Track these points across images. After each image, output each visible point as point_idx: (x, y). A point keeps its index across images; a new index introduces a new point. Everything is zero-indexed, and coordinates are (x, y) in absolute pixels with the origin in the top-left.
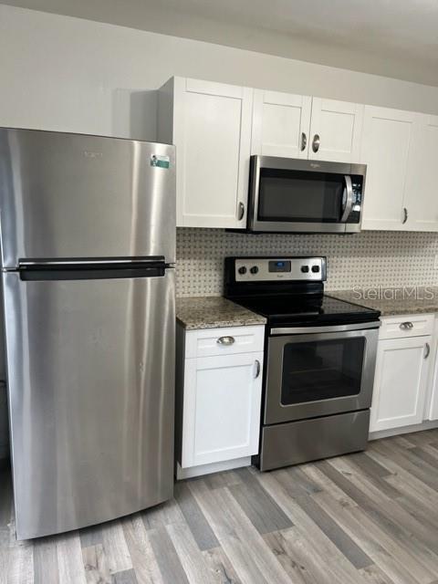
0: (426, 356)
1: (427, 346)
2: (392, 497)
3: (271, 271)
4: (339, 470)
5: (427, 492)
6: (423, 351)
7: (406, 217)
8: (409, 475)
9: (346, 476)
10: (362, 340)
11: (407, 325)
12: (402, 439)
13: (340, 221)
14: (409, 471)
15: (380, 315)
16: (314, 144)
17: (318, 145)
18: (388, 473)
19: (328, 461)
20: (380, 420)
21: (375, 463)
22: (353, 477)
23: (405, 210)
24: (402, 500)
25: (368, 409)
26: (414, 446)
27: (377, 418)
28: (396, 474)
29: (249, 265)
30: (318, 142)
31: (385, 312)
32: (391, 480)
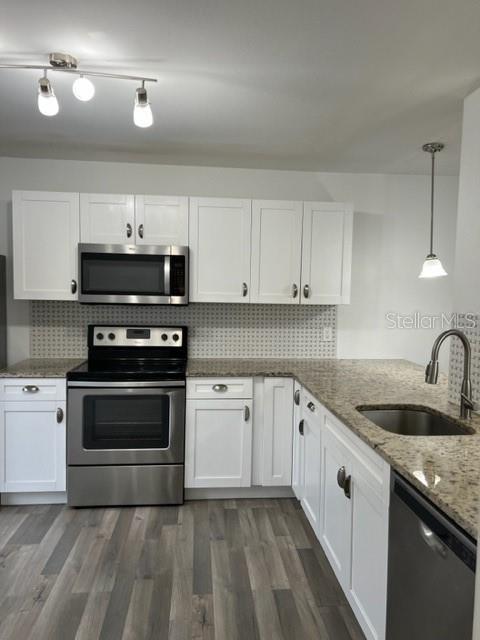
0: (247, 419)
1: (247, 409)
3: (128, 337)
6: (242, 414)
7: (245, 291)
13: (163, 293)
16: (139, 233)
17: (143, 233)
23: (244, 284)
25: (180, 464)
27: (195, 475)
29: (106, 332)
30: (141, 229)
31: (190, 373)
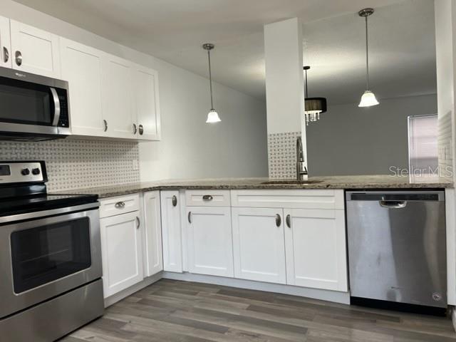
0: (138, 227)
1: (138, 219)
2: (128, 339)
4: (82, 338)
5: (154, 324)
6: (135, 223)
7: (106, 127)
8: (140, 318)
9: (89, 340)
10: (86, 220)
11: (120, 204)
12: (132, 298)
13: (51, 124)
14: (140, 316)
15: (98, 198)
16: (17, 60)
17: (21, 60)
18: (123, 324)
19: (71, 336)
20: (111, 286)
21: (113, 321)
22: (95, 338)
23: (105, 121)
24: (138, 337)
25: (100, 278)
26: (140, 299)
27: (109, 285)
28: (130, 322)
30: (20, 57)
31: (102, 195)
32: (127, 328)
